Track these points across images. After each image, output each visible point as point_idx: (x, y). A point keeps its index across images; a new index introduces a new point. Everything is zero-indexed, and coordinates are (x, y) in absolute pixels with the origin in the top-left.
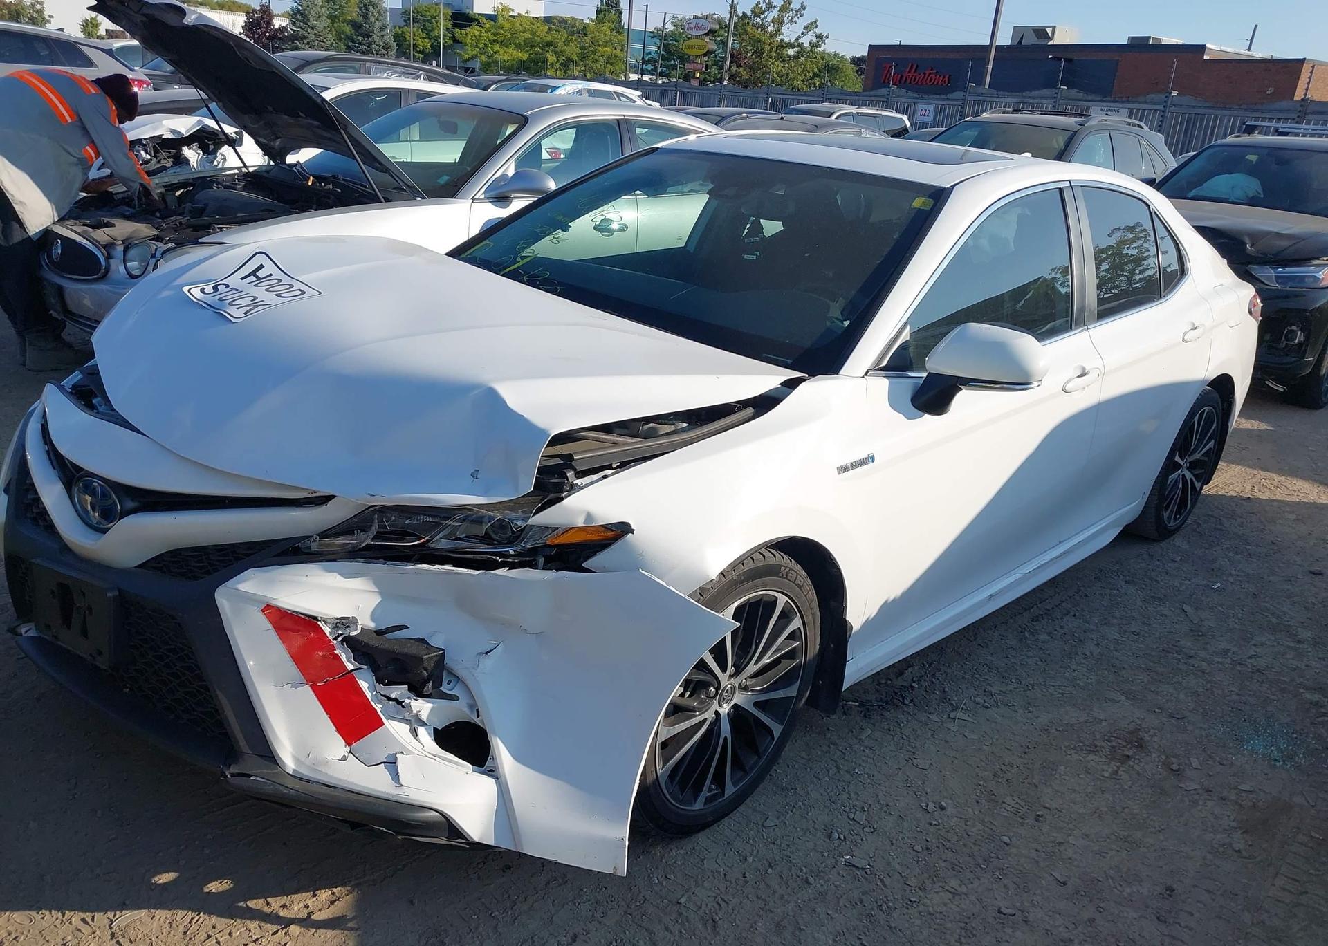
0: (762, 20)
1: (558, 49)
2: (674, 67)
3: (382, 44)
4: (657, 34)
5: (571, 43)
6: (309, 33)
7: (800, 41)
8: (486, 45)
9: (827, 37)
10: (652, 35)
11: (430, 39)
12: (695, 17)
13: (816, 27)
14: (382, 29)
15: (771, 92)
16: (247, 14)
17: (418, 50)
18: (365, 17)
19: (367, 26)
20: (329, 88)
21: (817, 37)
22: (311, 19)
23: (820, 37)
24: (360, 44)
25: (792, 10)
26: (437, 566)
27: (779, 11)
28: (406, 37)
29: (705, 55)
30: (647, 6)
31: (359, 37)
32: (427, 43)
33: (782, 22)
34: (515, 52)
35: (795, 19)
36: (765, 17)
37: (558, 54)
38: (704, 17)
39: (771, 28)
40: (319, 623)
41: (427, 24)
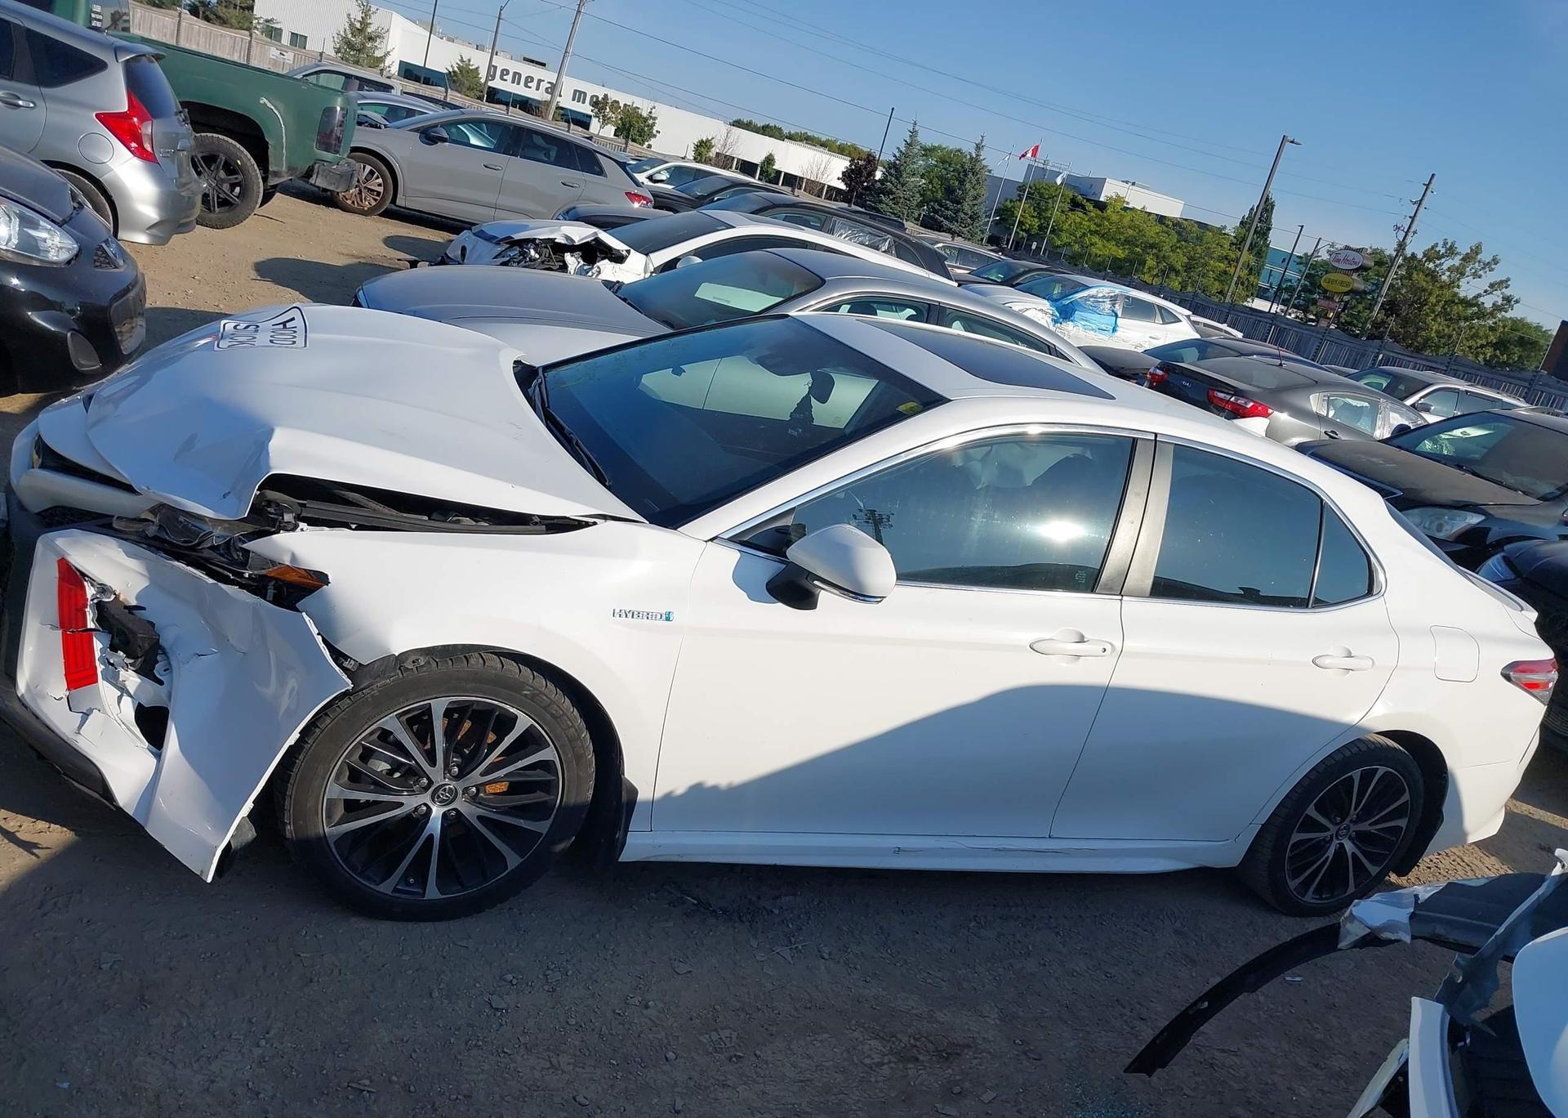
0: (1436, 266)
1: (1162, 254)
2: (1314, 302)
3: (970, 213)
4: (1304, 260)
5: (1178, 250)
6: (898, 189)
7: (1481, 300)
8: (1084, 235)
9: (1517, 302)
10: (1299, 260)
11: (1040, 219)
12: (1347, 248)
13: (1506, 287)
14: (975, 198)
15: (1384, 349)
16: (852, 161)
17: (1024, 228)
18: (962, 182)
19: (961, 192)
20: (734, 227)
21: (1504, 299)
22: (904, 176)
23: (1508, 299)
24: (947, 209)
25: (1479, 262)
26: (190, 568)
27: (1462, 260)
28: (1015, 212)
29: (1346, 293)
30: (1302, 227)
31: (948, 202)
32: (1036, 223)
33: (1462, 274)
34: (1114, 248)
35: (1481, 273)
36: (1441, 264)
37: (1160, 259)
38: (1359, 251)
39: (1444, 278)
40: (85, 583)
41: (1042, 203)
